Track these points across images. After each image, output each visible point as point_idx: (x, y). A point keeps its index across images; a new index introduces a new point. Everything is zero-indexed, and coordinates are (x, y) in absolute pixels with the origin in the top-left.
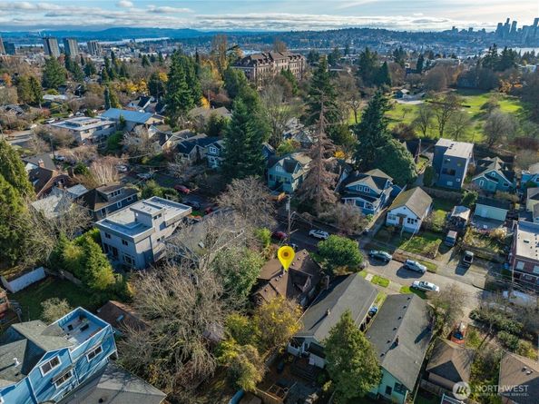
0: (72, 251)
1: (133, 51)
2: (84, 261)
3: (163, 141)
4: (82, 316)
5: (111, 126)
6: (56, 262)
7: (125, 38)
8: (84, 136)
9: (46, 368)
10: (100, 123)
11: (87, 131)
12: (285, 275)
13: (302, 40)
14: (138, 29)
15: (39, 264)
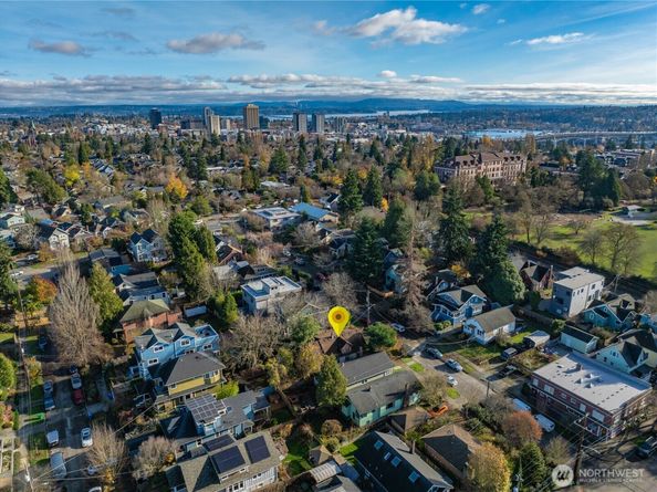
0: (221, 299)
1: (380, 127)
2: (224, 304)
3: (323, 236)
4: (208, 329)
5: (296, 217)
6: (212, 304)
7: (380, 110)
8: (272, 224)
9: (183, 343)
10: (288, 215)
11: (276, 220)
12: (333, 340)
13: (596, 119)
14: (395, 100)
15: (203, 304)
